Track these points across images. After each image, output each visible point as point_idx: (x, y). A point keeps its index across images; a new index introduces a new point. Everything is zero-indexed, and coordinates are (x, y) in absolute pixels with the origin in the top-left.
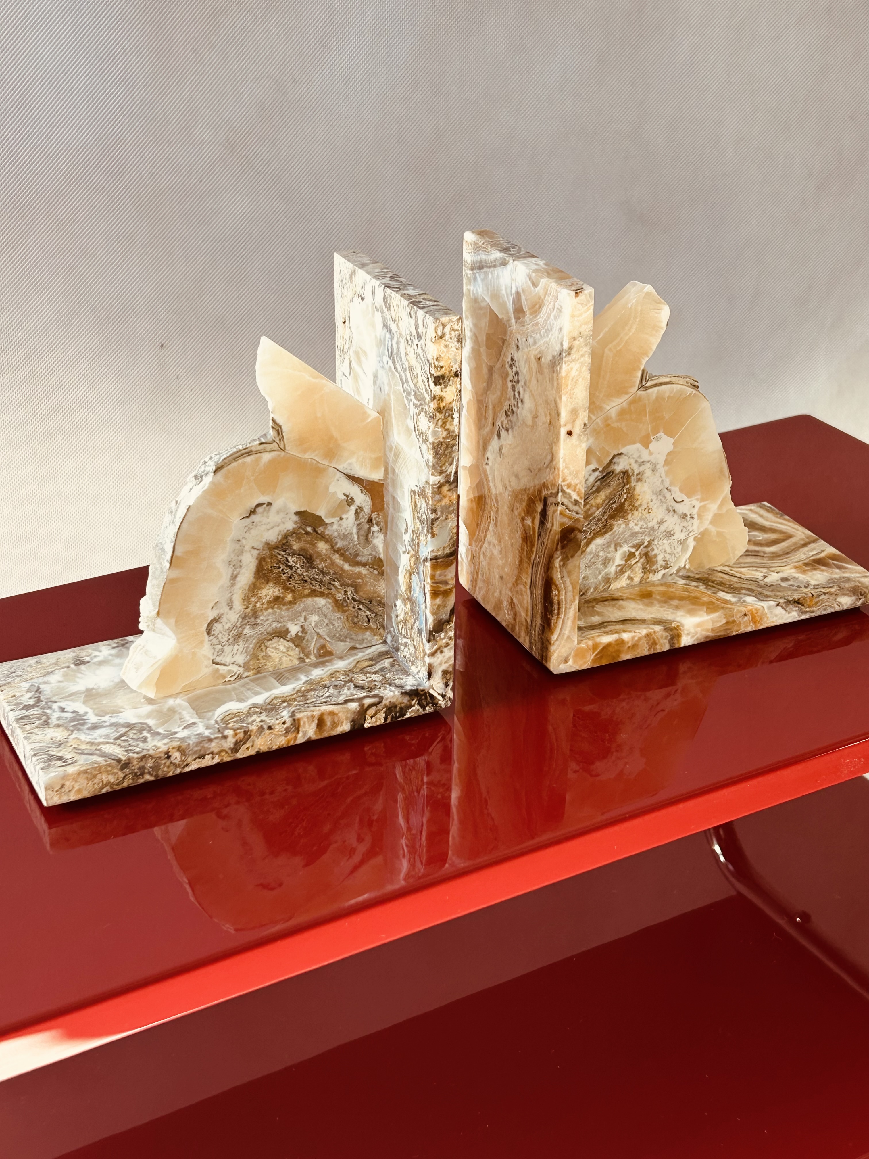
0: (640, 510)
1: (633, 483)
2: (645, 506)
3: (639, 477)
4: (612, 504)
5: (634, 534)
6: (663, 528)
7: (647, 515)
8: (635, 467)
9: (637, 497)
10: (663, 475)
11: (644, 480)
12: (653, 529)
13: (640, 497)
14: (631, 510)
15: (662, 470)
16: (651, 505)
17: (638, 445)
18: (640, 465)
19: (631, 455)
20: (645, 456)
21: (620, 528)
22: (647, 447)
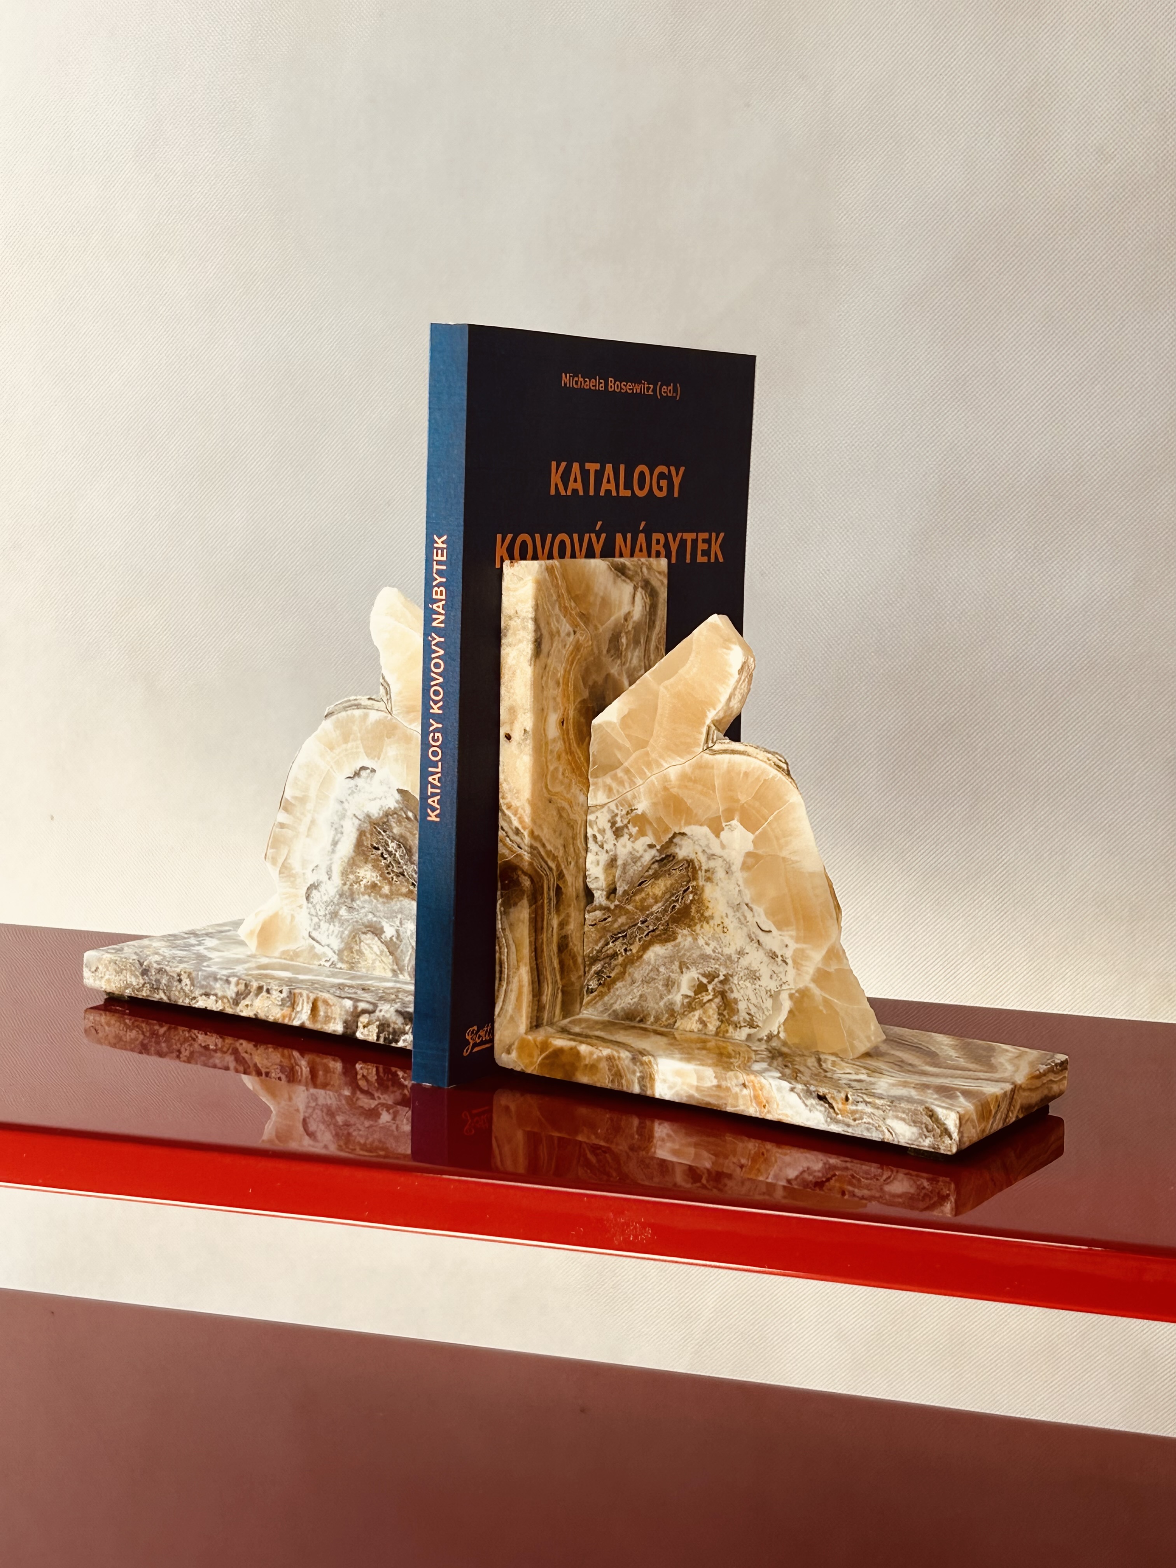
0: (711, 922)
1: (701, 882)
2: (717, 921)
3: (708, 874)
4: (674, 901)
5: (705, 957)
6: (744, 962)
7: (722, 935)
8: (703, 858)
9: (707, 904)
10: (741, 882)
11: (716, 882)
12: (729, 957)
13: (710, 905)
14: (701, 921)
15: (739, 875)
16: (727, 922)
17: (705, 830)
18: (709, 859)
19: (697, 840)
20: (716, 849)
21: (685, 940)
22: (718, 836)
